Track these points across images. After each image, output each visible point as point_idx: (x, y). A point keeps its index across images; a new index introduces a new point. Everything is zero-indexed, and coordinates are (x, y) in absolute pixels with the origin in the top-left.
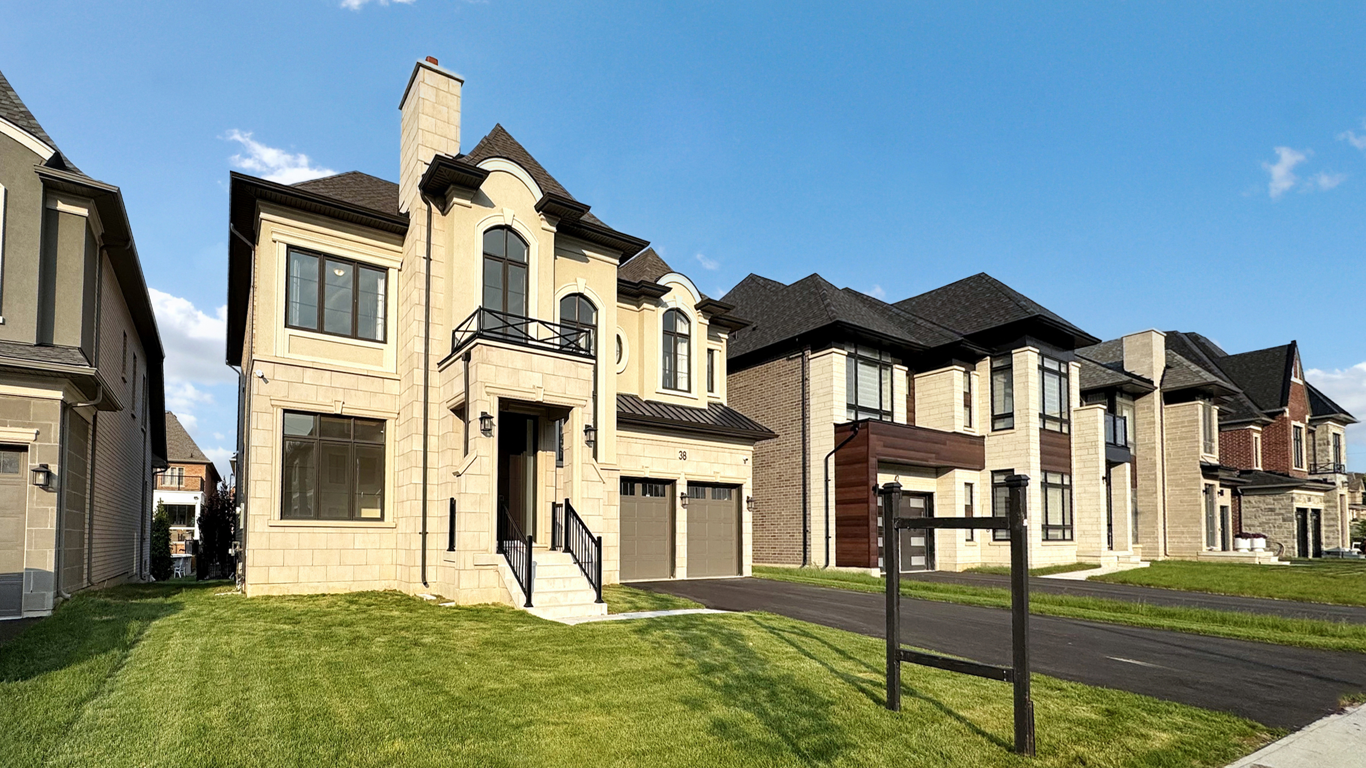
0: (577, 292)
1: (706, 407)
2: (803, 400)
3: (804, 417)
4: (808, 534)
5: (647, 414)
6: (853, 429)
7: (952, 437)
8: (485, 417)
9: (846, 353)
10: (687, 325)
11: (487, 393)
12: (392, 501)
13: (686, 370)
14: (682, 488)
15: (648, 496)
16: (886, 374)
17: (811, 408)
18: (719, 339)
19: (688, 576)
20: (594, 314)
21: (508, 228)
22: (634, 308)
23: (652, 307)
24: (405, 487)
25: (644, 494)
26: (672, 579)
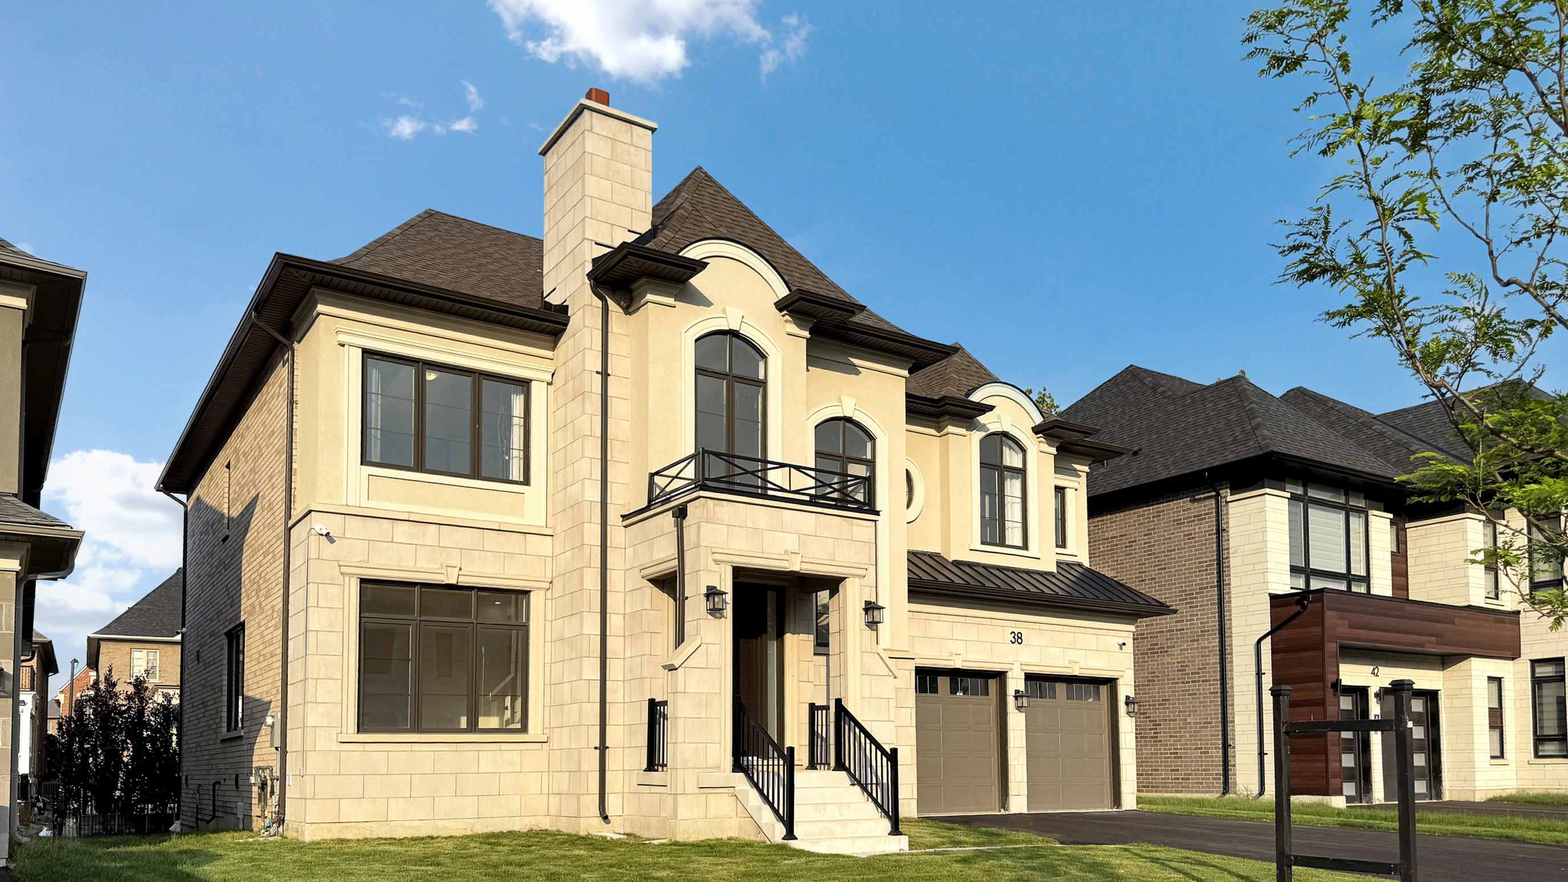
0: (842, 415)
1: (1054, 569)
2: (1219, 559)
3: (1221, 585)
4: (1230, 750)
5: (957, 580)
6: (1300, 602)
7: (1464, 613)
8: (712, 593)
9: (1288, 495)
10: (1021, 455)
11: (715, 561)
12: (541, 705)
13: (1018, 517)
14: (1016, 683)
15: (960, 694)
16: (1356, 523)
17: (1232, 571)
18: (1075, 473)
19: (1028, 809)
20: (869, 445)
21: (734, 334)
22: (933, 431)
23: (963, 431)
24: (566, 686)
25: (954, 691)
26: (1003, 812)
